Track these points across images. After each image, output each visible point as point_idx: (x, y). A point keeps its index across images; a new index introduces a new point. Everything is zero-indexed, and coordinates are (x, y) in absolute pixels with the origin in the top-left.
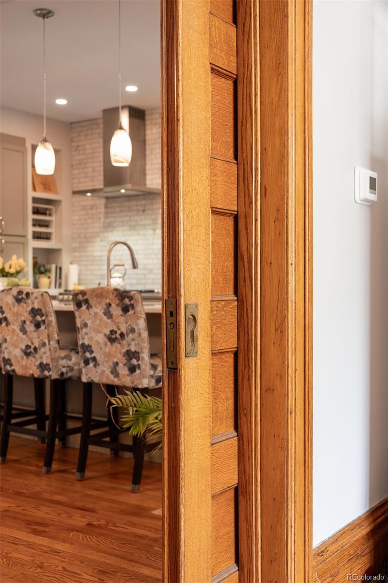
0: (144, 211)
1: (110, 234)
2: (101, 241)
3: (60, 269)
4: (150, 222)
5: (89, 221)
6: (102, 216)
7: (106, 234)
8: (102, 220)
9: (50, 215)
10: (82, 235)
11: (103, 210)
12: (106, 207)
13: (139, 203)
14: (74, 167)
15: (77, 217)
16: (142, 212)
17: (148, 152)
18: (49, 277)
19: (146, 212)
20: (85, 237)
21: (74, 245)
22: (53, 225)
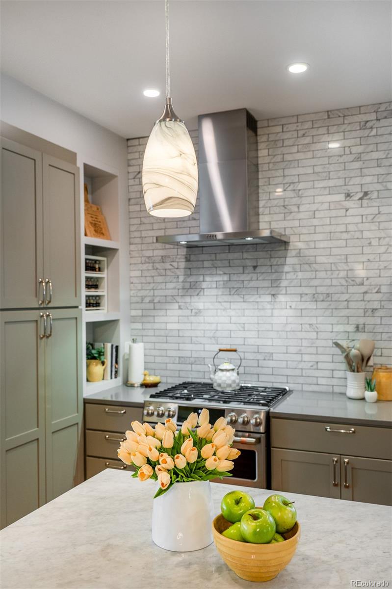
0: (255, 267)
1: (195, 299)
2: (180, 308)
3: (117, 347)
4: (267, 284)
5: (159, 279)
6: (180, 272)
7: (188, 299)
8: (181, 279)
9: (100, 270)
10: (147, 300)
11: (183, 265)
12: (188, 260)
13: (246, 255)
14: (132, 201)
15: (138, 273)
16: (251, 268)
17: (261, 182)
18: (103, 363)
19: (258, 270)
20: (151, 302)
21: (134, 313)
22: (104, 284)
